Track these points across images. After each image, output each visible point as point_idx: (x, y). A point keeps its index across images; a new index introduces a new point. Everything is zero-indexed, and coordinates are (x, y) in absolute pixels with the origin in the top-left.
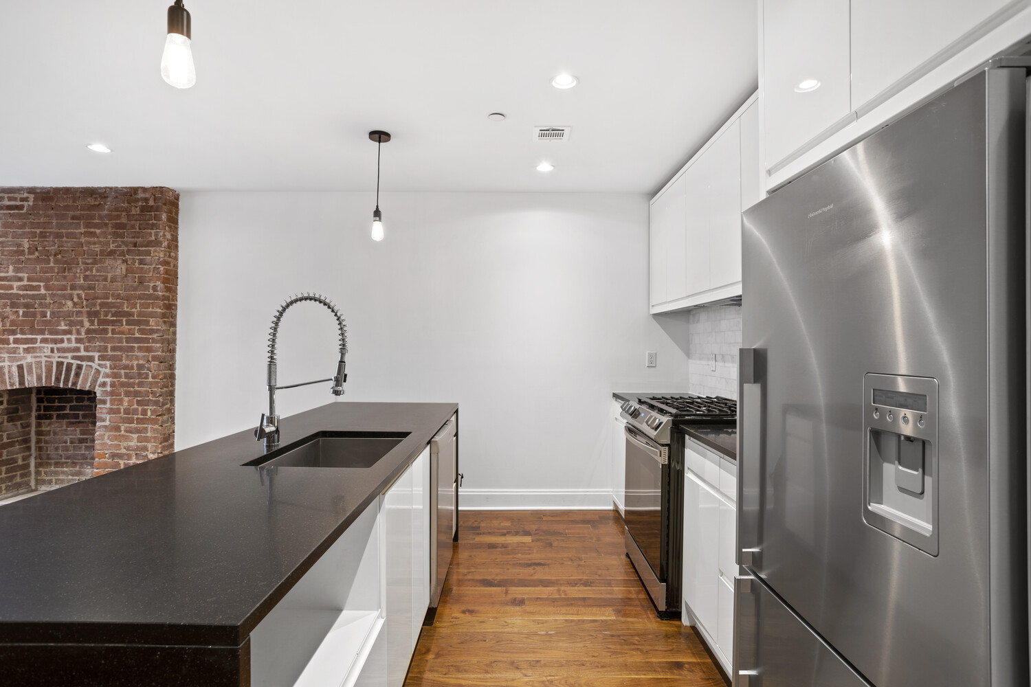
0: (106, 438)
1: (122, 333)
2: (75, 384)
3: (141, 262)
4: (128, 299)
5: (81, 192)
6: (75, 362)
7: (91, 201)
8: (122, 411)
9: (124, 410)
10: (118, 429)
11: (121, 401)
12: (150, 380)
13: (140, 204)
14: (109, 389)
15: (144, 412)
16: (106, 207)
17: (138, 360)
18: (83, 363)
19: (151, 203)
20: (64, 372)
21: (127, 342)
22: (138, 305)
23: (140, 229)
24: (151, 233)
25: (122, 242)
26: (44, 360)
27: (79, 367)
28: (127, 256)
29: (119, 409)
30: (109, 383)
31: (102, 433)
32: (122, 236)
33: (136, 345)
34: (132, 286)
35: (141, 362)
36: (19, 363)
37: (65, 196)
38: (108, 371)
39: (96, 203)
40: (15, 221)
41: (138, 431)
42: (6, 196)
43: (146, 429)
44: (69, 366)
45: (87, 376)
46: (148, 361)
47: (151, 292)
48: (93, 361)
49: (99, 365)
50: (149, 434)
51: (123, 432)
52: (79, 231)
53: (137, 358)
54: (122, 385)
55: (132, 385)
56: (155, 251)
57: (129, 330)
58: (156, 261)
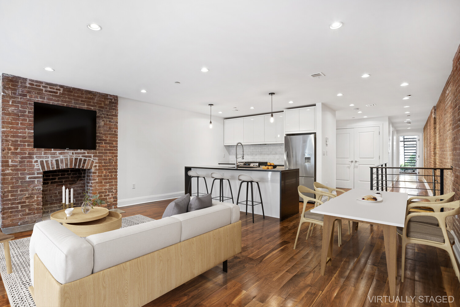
0: (97, 186)
1: (103, 147)
2: (83, 166)
3: (110, 121)
4: (105, 134)
5: (85, 92)
6: (83, 158)
7: (89, 96)
8: (103, 176)
9: (104, 175)
10: (101, 182)
11: (102, 172)
12: (114, 164)
13: (109, 100)
14: (97, 168)
15: (111, 176)
16: (96, 99)
17: (109, 157)
18: (86, 158)
19: (113, 101)
20: (78, 162)
21: (104, 150)
22: (109, 137)
23: (109, 109)
24: (113, 112)
25: (102, 113)
26: (69, 157)
27: (85, 160)
28: (104, 119)
29: (102, 175)
30: (98, 166)
31: (95, 185)
32: (102, 111)
33: (108, 152)
34: (106, 130)
35: (110, 158)
36: (56, 159)
37: (78, 92)
38: (97, 161)
39: (92, 97)
40: (54, 98)
41: (109, 182)
42: (48, 86)
43: (112, 181)
44: (81, 160)
45: (88, 163)
46: (113, 157)
47: (114, 132)
48: (91, 158)
49: (93, 159)
50: (113, 183)
51: (103, 184)
52: (84, 107)
53: (109, 156)
54: (103, 166)
55: (107, 166)
56: (115, 118)
57: (106, 146)
58: (115, 122)
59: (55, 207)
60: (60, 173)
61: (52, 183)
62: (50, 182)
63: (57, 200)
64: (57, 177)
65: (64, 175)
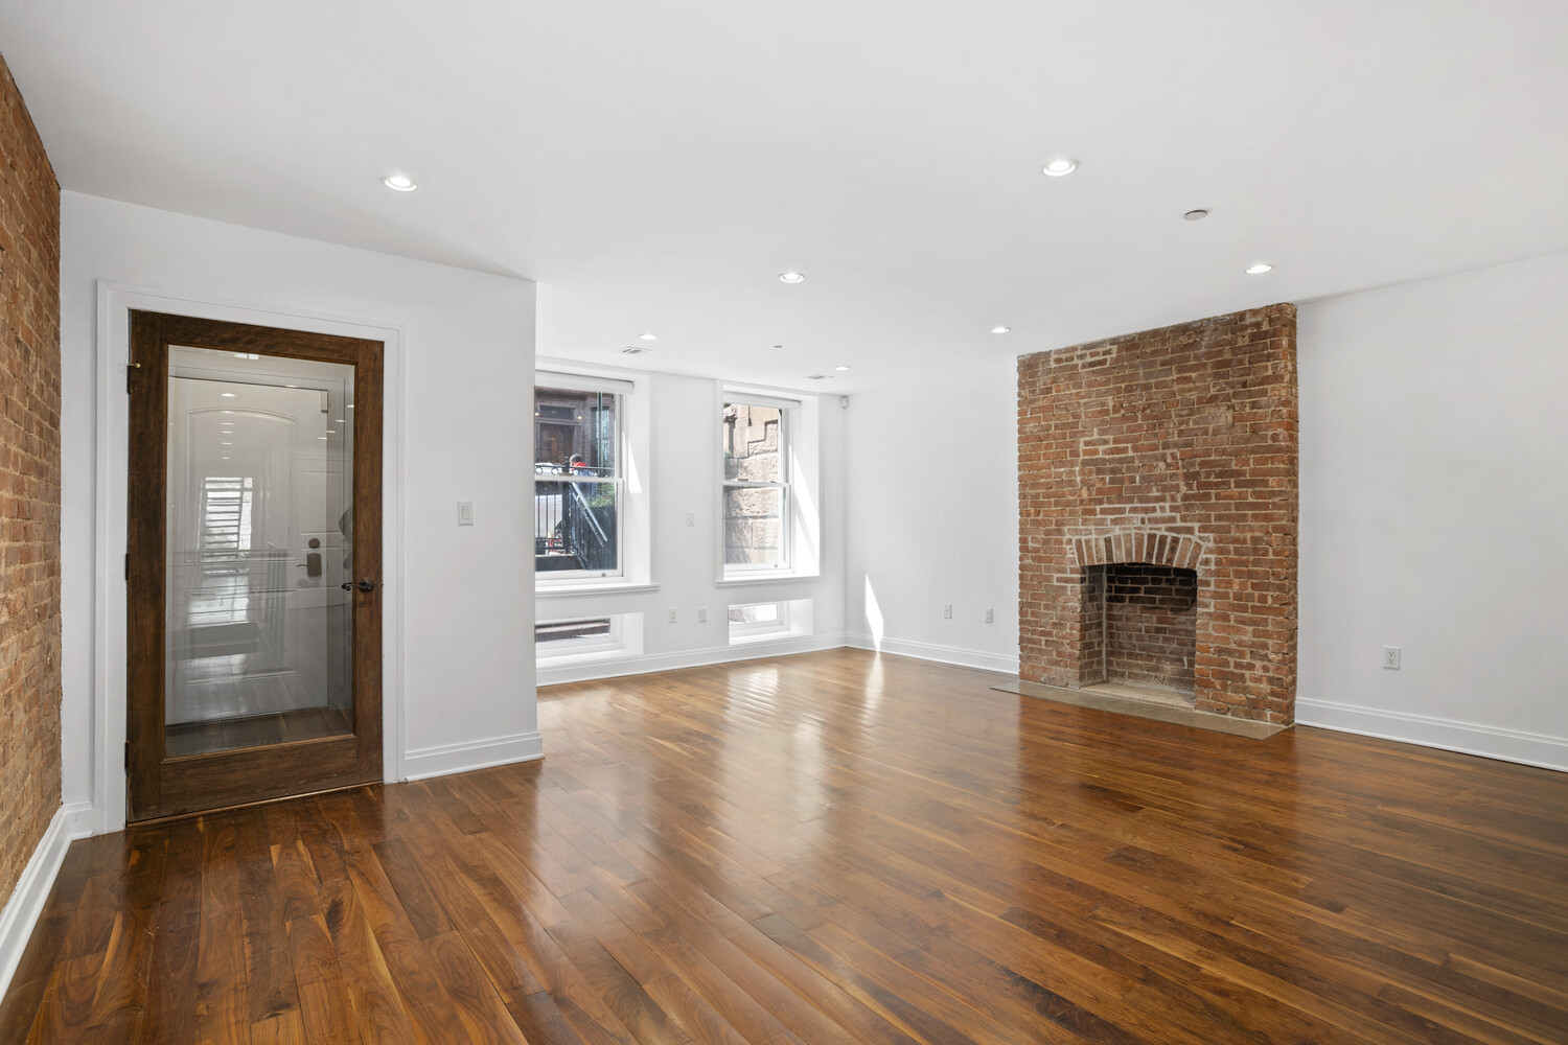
0: (1211, 628)
1: (1231, 498)
2: (1170, 560)
3: (1254, 405)
4: (1237, 454)
5: (1172, 331)
6: (1170, 535)
7: (1184, 340)
8: (1231, 595)
9: (1234, 594)
10: (1226, 618)
11: (1230, 583)
12: (1271, 557)
13: (1249, 331)
14: (1213, 567)
15: (1263, 599)
16: (1203, 343)
17: (1253, 531)
18: (1179, 536)
19: (1265, 327)
20: (1156, 546)
21: (1236, 509)
22: (1251, 461)
23: (1250, 363)
24: (1266, 367)
25: (1226, 383)
26: (1133, 532)
27: (1175, 541)
28: (1234, 401)
29: (1227, 594)
30: (1213, 561)
31: (1205, 621)
32: (1226, 376)
33: (1249, 513)
34: (1242, 438)
35: (1257, 534)
36: (1106, 536)
37: (1152, 340)
38: (1211, 545)
39: (1191, 341)
40: (1098, 378)
41: (1254, 622)
42: (1088, 352)
43: (1266, 620)
44: (1163, 539)
45: (1185, 550)
46: (1268, 532)
47: (1270, 442)
48: (1193, 533)
49: (1200, 538)
50: (1270, 628)
51: (1232, 623)
52: (1171, 378)
53: (1252, 529)
54: (1232, 563)
55: (1245, 563)
56: (1273, 389)
57: (1240, 493)
58: (1276, 402)
59: (1137, 666)
60: (1150, 577)
61: (1132, 600)
62: (1127, 596)
63: (1142, 649)
64: (1143, 587)
65: (1159, 581)
